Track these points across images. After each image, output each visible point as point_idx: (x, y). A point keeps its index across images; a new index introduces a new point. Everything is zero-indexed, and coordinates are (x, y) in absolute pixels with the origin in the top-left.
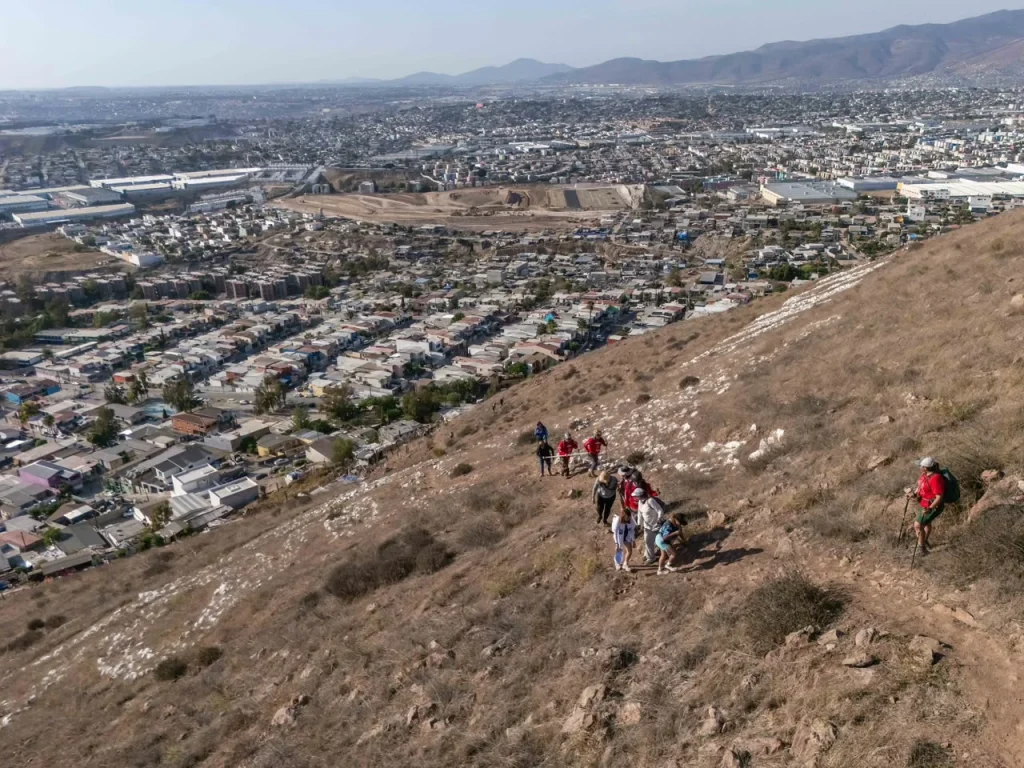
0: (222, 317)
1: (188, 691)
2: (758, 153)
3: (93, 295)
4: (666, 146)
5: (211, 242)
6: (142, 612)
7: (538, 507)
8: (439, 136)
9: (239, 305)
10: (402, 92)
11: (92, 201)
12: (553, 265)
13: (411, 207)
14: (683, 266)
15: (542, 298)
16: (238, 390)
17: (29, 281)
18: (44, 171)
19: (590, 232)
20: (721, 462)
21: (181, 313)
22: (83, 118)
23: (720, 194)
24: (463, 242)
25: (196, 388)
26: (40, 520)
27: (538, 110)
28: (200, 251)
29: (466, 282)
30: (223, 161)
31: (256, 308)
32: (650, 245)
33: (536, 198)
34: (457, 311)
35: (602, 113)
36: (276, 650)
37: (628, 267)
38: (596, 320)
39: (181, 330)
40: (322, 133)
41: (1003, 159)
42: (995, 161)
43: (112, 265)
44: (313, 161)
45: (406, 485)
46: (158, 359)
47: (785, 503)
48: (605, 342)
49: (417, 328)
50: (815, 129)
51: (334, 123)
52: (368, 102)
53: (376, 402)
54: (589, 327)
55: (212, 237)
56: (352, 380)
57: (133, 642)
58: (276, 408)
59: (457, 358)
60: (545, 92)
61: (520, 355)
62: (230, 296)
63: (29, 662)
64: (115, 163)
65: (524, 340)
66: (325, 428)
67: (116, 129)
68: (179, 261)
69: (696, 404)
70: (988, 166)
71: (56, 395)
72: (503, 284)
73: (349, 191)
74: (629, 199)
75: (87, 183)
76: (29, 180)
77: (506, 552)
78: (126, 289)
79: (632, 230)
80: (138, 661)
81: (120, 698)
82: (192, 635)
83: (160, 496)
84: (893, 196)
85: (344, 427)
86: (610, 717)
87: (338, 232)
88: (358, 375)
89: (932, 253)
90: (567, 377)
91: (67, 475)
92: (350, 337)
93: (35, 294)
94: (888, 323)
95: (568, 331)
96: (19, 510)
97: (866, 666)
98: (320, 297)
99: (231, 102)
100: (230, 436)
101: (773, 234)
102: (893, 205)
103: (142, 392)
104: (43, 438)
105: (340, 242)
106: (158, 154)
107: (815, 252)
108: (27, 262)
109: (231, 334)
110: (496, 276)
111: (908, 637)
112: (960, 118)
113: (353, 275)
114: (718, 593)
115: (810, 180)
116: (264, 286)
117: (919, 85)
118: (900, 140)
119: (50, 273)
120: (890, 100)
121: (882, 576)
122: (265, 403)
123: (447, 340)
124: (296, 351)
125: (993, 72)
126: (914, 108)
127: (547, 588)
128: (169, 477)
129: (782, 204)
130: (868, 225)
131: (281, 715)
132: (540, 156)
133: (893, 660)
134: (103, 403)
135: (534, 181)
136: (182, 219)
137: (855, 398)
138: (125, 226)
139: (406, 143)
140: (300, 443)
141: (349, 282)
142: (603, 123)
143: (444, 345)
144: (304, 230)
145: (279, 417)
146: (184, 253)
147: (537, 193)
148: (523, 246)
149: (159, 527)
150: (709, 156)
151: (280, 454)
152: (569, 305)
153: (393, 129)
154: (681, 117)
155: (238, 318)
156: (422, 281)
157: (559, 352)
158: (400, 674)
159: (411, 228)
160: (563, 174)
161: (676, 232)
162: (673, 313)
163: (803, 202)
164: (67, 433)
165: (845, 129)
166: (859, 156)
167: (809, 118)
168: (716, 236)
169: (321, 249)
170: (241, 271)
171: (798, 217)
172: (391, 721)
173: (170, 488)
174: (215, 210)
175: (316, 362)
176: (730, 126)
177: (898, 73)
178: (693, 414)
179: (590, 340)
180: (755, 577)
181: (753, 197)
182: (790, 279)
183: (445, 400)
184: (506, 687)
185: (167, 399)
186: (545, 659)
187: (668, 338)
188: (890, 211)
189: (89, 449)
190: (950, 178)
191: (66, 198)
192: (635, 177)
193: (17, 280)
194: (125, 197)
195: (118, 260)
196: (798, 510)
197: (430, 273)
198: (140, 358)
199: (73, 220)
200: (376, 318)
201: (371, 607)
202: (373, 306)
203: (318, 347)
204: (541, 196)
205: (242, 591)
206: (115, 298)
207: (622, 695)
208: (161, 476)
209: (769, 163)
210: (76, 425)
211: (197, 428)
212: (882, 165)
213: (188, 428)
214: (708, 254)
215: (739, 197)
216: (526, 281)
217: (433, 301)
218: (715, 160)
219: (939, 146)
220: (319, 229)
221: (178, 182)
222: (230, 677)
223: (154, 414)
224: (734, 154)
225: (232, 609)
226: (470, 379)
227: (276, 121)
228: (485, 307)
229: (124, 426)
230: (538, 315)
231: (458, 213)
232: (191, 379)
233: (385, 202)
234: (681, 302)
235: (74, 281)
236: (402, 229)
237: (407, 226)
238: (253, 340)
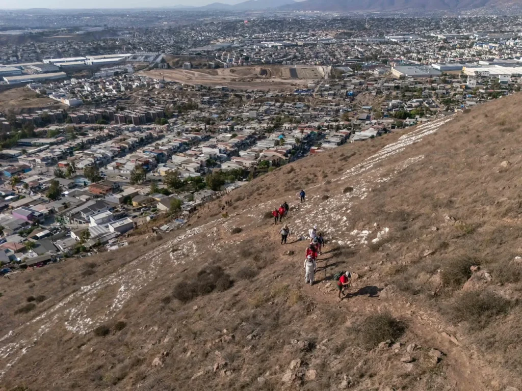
0: (113, 134)
1: (111, 344)
2: (391, 50)
3: (46, 121)
4: (343, 46)
5: (106, 93)
6: (84, 297)
7: (273, 259)
8: (225, 38)
9: (122, 127)
10: (205, 14)
11: (45, 70)
12: (283, 108)
13: (210, 76)
14: (350, 110)
15: (277, 126)
16: (122, 172)
17: (13, 113)
18: (19, 54)
19: (303, 91)
20: (359, 241)
21: (92, 131)
22: (38, 26)
23: (370, 72)
24: (236, 95)
25: (100, 170)
26: (24, 237)
27: (277, 24)
28: (101, 98)
29: (238, 117)
30: (112, 50)
31: (130, 129)
32: (333, 98)
33: (275, 72)
34: (234, 133)
35: (310, 27)
36: (152, 326)
37: (322, 110)
38: (304, 139)
39: (92, 140)
40: (163, 35)
41: (518, 55)
42: (514, 56)
43: (55, 105)
44: (158, 51)
45: (209, 235)
46: (81, 155)
47: (386, 271)
48: (309, 150)
49: (213, 141)
50: (422, 37)
51: (169, 30)
52: (187, 19)
53: (192, 179)
54: (301, 142)
55: (107, 91)
56: (180, 168)
57: (82, 314)
58: (141, 181)
59: (233, 157)
60: (280, 15)
61: (266, 156)
62: (117, 122)
63: (31, 320)
64: (56, 50)
65: (268, 148)
66: (166, 193)
67: (56, 32)
68: (90, 103)
69: (350, 204)
70: (510, 58)
71: (29, 173)
72: (257, 118)
73: (177, 68)
74: (323, 73)
75: (42, 61)
76: (11, 59)
77: (258, 284)
78: (63, 118)
79: (325, 90)
80: (85, 325)
81: (79, 344)
82: (111, 313)
83: (84, 225)
84: (460, 74)
85: (176, 192)
86: (303, 375)
87: (172, 89)
88: (183, 165)
89: (474, 117)
90: (289, 172)
91: (36, 214)
92: (178, 145)
93: (17, 120)
94: (444, 167)
95: (290, 144)
96: (12, 232)
97: (410, 362)
98: (163, 124)
99: (115, 18)
100: (118, 196)
101: (397, 94)
102: (460, 79)
103: (73, 172)
104: (23, 195)
105: (173, 95)
106: (78, 46)
107: (418, 103)
108: (12, 102)
109: (118, 143)
110: (253, 114)
111: (429, 349)
112: (497, 32)
113: (180, 112)
114: (353, 316)
115: (417, 65)
116: (134, 118)
117: (477, 14)
118: (466, 43)
119: (24, 109)
120: (461, 22)
121: (423, 314)
122: (135, 179)
123: (228, 148)
124: (151, 152)
125: (517, 7)
126: (473, 26)
127: (277, 305)
128: (88, 216)
129: (402, 78)
130: (447, 89)
131: (156, 361)
132: (277, 49)
133: (421, 360)
134: (53, 177)
135: (274, 63)
136: (91, 81)
137: (423, 214)
138: (62, 84)
139: (207, 42)
140: (154, 200)
141: (178, 116)
142: (311, 32)
143: (227, 150)
144: (154, 88)
145: (143, 186)
146: (92, 99)
147: (276, 70)
148: (268, 98)
149: (84, 242)
150: (365, 51)
151: (144, 205)
152: (291, 130)
153: (201, 34)
154: (352, 29)
155: (121, 134)
156: (215, 116)
157: (285, 155)
158: (210, 345)
159: (210, 87)
160: (288, 60)
161: (347, 92)
162: (344, 135)
163: (413, 76)
164: (35, 193)
165: (437, 37)
166: (443, 52)
167: (419, 30)
168: (368, 94)
169: (163, 98)
170: (122, 109)
171: (411, 85)
172: (207, 369)
173: (89, 222)
174: (107, 76)
175: (161, 158)
176: (377, 34)
177: (466, 7)
178: (348, 212)
179: (301, 149)
180: (369, 309)
181: (387, 74)
182: (405, 118)
183: (227, 179)
184: (258, 356)
185: (86, 176)
186: (275, 343)
187: (341, 154)
188: (458, 82)
189: (47, 201)
190: (490, 64)
191: (31, 69)
192: (327, 61)
193: (7, 112)
194: (61, 69)
195: (58, 102)
196: (391, 275)
197: (219, 112)
198: (71, 154)
199: (35, 80)
200: (192, 135)
201: (195, 307)
202: (190, 129)
203: (161, 150)
204: (278, 71)
205: (132, 291)
206: (58, 122)
207: (308, 364)
208: (84, 216)
209: (397, 55)
210: (40, 188)
211: (101, 191)
212: (456, 57)
213: (97, 191)
214: (363, 103)
215: (380, 73)
216: (269, 117)
217: (221, 127)
218: (368, 53)
219: (486, 47)
220: (162, 88)
221: (88, 61)
222: (131, 338)
223: (80, 184)
224: (378, 50)
225: (129, 301)
226: (240, 168)
227: (139, 28)
228: (248, 131)
229: (65, 189)
230: (275, 135)
231: (234, 80)
232: (98, 166)
233: (196, 73)
234: (348, 129)
235: (36, 113)
236: (205, 88)
237: (208, 87)
238: (129, 146)
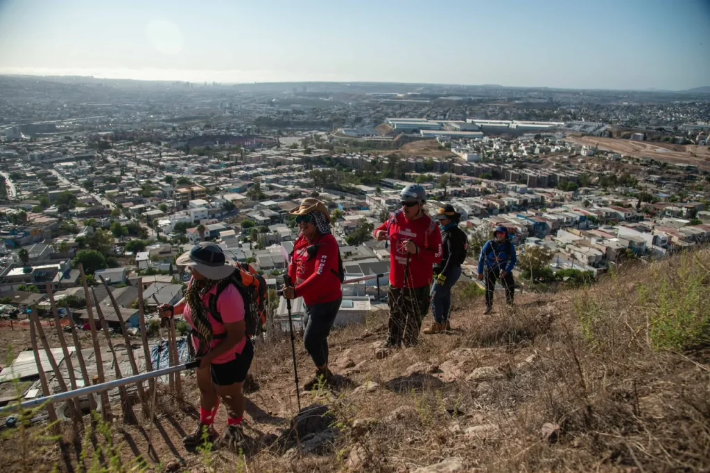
0: (491, 190)
5: (515, 154)
9: (508, 186)
11: (463, 128)
17: (402, 156)
18: (448, 114)
21: (467, 183)
22: (481, 95)
28: (505, 158)
30: (546, 117)
31: (518, 190)
34: (694, 219)
39: (460, 192)
40: (617, 112)
44: (604, 122)
51: (628, 108)
53: (574, 274)
55: (517, 151)
56: (562, 250)
62: (505, 180)
64: (485, 113)
67: (495, 100)
73: (622, 138)
75: (465, 120)
76: (439, 117)
78: (447, 167)
87: (604, 159)
88: (569, 247)
92: (578, 219)
93: (398, 161)
105: (604, 166)
106: (510, 111)
109: (489, 200)
116: (531, 177)
123: (675, 239)
136: (505, 141)
138: (472, 141)
143: (670, 243)
144: (580, 154)
146: (495, 157)
153: (671, 115)
156: (663, 195)
159: (666, 164)
169: (587, 168)
170: (521, 167)
175: (538, 230)
191: (450, 126)
194: (480, 129)
195: (457, 156)
199: (447, 136)
200: (609, 210)
202: (610, 202)
203: (545, 219)
206: (438, 170)
220: (590, 156)
221: (513, 125)
233: (649, 146)
236: (656, 163)
237: (662, 162)
238: (501, 205)
